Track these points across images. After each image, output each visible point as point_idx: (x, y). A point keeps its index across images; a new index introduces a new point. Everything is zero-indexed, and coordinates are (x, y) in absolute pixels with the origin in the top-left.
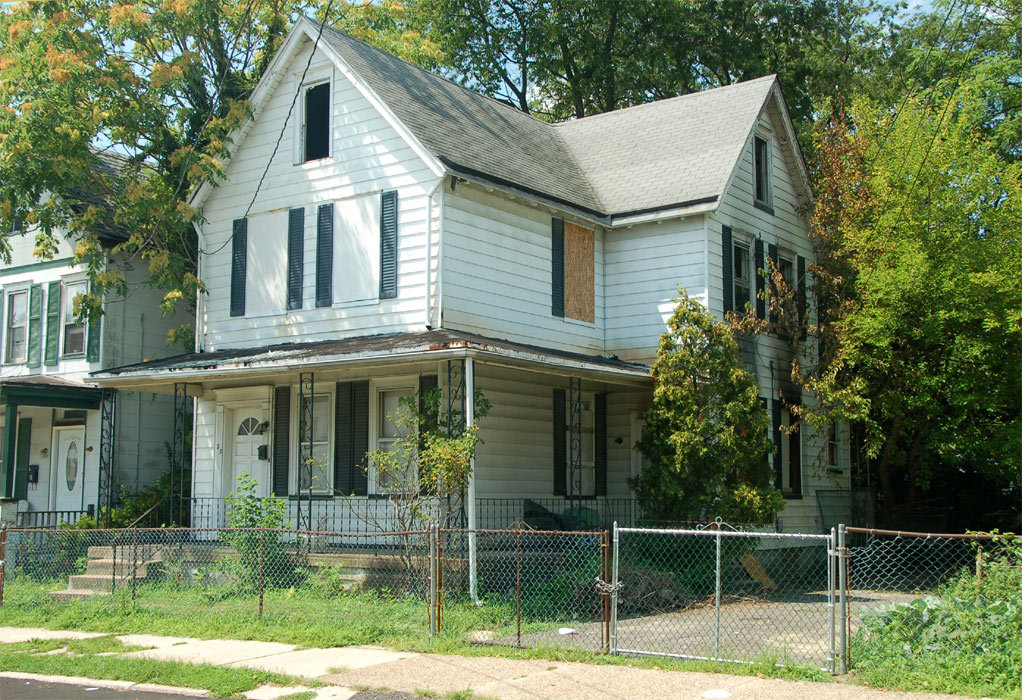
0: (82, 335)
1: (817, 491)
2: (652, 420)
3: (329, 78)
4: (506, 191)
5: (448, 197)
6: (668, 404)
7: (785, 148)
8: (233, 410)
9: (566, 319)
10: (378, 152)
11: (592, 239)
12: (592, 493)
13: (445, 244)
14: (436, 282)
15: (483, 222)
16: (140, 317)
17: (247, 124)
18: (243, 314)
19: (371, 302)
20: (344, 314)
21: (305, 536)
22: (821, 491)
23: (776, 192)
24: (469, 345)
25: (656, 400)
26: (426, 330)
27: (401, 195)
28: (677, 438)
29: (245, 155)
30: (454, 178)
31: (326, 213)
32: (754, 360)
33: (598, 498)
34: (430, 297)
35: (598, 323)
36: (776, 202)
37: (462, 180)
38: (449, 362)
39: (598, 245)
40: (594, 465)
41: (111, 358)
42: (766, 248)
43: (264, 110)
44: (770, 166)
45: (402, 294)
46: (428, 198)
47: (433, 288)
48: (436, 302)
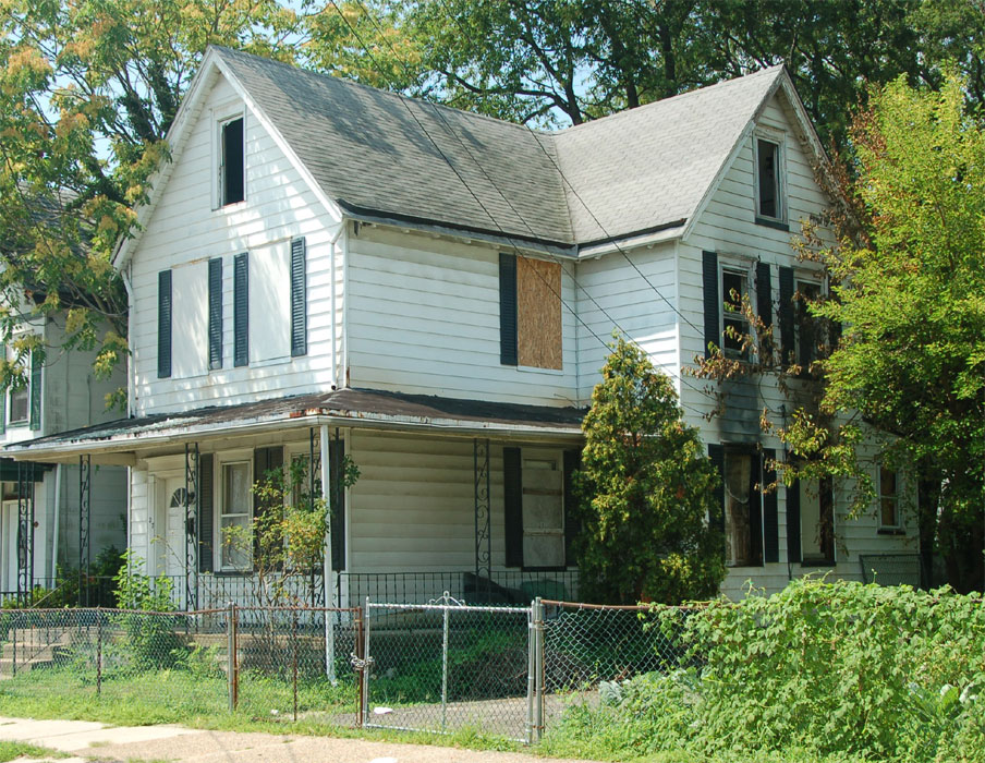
0: (26, 400)
1: (860, 556)
2: (578, 482)
3: (242, 113)
4: (426, 230)
5: (354, 243)
6: (597, 465)
7: (805, 149)
8: (165, 480)
9: (520, 368)
10: (288, 195)
11: (557, 274)
12: (562, 562)
13: (349, 295)
14: (341, 338)
15: (404, 267)
16: (86, 378)
17: (165, 167)
18: (170, 376)
19: (282, 361)
20: (262, 373)
21: (193, 616)
22: (866, 556)
23: (791, 203)
24: (325, 411)
25: (584, 460)
26: (330, 390)
27: (309, 243)
28: (598, 503)
29: (169, 199)
30: (356, 223)
31: (242, 262)
32: (756, 404)
33: (569, 569)
34: (335, 354)
35: (568, 369)
36: (792, 215)
37: (364, 224)
38: (312, 429)
39: (566, 280)
40: (562, 531)
41: (54, 425)
42: (774, 272)
43: (184, 150)
44: (783, 171)
45: (312, 351)
46: (330, 245)
47: (338, 343)
48: (342, 360)
